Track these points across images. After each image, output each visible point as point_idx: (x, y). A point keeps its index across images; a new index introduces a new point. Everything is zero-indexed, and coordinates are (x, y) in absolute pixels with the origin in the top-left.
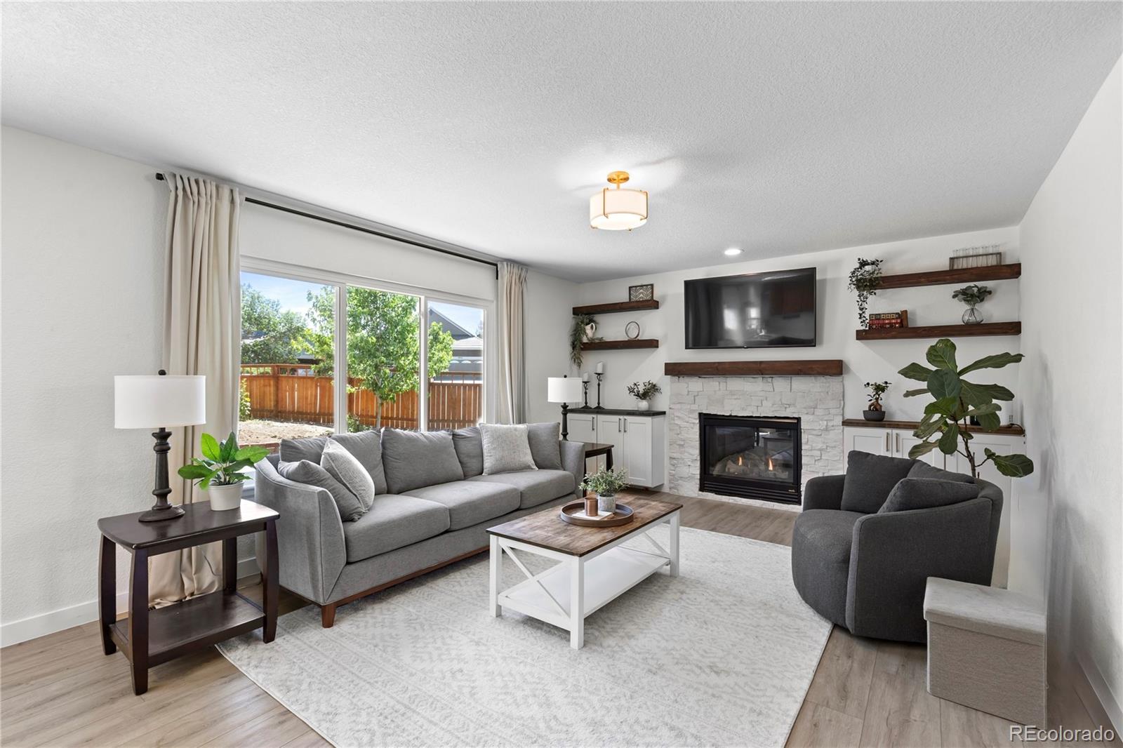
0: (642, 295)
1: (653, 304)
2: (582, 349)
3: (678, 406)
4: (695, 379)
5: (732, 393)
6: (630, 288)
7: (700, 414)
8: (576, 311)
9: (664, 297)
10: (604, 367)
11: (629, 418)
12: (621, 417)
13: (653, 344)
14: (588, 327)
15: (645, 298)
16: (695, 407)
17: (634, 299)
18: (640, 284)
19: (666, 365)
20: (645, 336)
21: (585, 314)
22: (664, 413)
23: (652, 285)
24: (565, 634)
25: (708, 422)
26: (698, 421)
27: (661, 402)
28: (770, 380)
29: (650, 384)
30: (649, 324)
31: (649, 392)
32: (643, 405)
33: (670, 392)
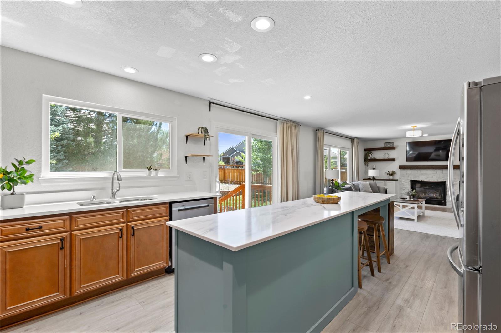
0: (389, 145)
1: (393, 148)
2: (368, 161)
3: (403, 178)
4: (410, 170)
5: (422, 174)
6: (385, 143)
7: (411, 180)
8: (365, 150)
9: (397, 146)
10: (375, 166)
11: (387, 181)
12: (385, 181)
13: (394, 160)
14: (370, 155)
15: (391, 146)
16: (409, 178)
17: (386, 146)
18: (388, 142)
19: (400, 166)
20: (391, 157)
21: (368, 151)
22: (398, 180)
23: (393, 143)
24: (413, 220)
25: (414, 183)
26: (410, 182)
27: (396, 177)
28: (435, 170)
29: (392, 171)
30: (392, 154)
31: (393, 174)
32: (391, 177)
33: (399, 174)
